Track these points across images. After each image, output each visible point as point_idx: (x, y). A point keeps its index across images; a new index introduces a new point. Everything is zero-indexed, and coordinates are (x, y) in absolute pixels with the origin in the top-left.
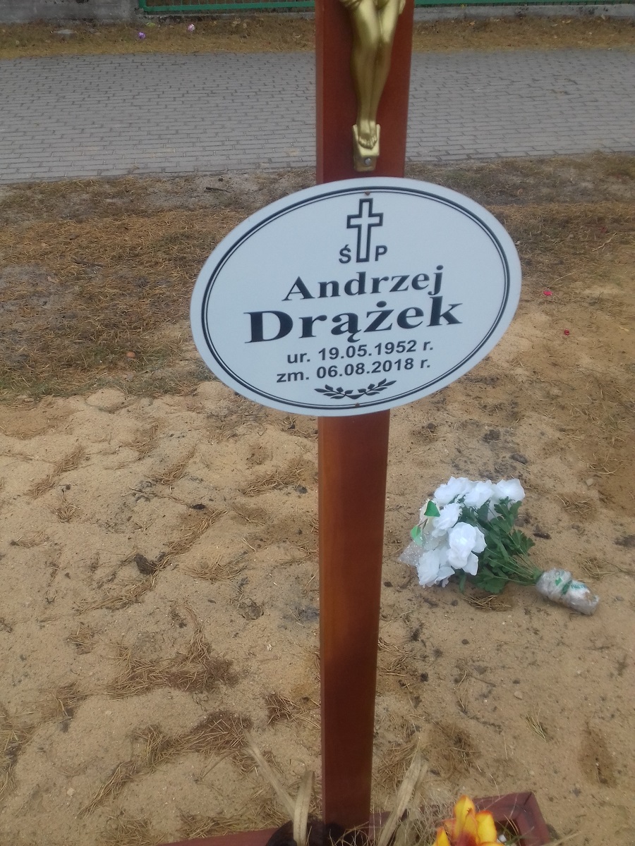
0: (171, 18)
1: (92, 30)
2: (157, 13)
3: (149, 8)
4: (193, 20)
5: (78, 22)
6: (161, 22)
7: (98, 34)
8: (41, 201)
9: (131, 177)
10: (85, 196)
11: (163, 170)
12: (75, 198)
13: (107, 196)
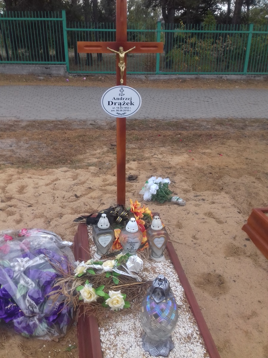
0: (78, 75)
1: (50, 78)
2: (73, 73)
3: (70, 72)
4: (85, 76)
5: (45, 75)
6: (74, 76)
7: (52, 79)
8: (38, 125)
9: (66, 120)
10: (52, 125)
11: (77, 119)
12: (49, 125)
13: (59, 125)
